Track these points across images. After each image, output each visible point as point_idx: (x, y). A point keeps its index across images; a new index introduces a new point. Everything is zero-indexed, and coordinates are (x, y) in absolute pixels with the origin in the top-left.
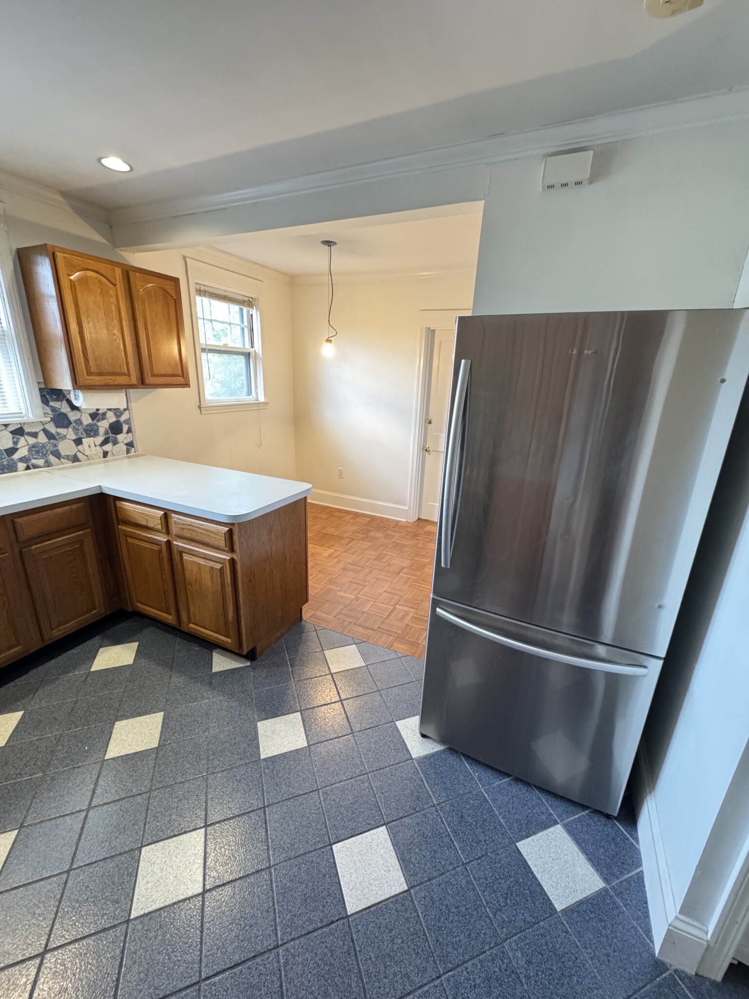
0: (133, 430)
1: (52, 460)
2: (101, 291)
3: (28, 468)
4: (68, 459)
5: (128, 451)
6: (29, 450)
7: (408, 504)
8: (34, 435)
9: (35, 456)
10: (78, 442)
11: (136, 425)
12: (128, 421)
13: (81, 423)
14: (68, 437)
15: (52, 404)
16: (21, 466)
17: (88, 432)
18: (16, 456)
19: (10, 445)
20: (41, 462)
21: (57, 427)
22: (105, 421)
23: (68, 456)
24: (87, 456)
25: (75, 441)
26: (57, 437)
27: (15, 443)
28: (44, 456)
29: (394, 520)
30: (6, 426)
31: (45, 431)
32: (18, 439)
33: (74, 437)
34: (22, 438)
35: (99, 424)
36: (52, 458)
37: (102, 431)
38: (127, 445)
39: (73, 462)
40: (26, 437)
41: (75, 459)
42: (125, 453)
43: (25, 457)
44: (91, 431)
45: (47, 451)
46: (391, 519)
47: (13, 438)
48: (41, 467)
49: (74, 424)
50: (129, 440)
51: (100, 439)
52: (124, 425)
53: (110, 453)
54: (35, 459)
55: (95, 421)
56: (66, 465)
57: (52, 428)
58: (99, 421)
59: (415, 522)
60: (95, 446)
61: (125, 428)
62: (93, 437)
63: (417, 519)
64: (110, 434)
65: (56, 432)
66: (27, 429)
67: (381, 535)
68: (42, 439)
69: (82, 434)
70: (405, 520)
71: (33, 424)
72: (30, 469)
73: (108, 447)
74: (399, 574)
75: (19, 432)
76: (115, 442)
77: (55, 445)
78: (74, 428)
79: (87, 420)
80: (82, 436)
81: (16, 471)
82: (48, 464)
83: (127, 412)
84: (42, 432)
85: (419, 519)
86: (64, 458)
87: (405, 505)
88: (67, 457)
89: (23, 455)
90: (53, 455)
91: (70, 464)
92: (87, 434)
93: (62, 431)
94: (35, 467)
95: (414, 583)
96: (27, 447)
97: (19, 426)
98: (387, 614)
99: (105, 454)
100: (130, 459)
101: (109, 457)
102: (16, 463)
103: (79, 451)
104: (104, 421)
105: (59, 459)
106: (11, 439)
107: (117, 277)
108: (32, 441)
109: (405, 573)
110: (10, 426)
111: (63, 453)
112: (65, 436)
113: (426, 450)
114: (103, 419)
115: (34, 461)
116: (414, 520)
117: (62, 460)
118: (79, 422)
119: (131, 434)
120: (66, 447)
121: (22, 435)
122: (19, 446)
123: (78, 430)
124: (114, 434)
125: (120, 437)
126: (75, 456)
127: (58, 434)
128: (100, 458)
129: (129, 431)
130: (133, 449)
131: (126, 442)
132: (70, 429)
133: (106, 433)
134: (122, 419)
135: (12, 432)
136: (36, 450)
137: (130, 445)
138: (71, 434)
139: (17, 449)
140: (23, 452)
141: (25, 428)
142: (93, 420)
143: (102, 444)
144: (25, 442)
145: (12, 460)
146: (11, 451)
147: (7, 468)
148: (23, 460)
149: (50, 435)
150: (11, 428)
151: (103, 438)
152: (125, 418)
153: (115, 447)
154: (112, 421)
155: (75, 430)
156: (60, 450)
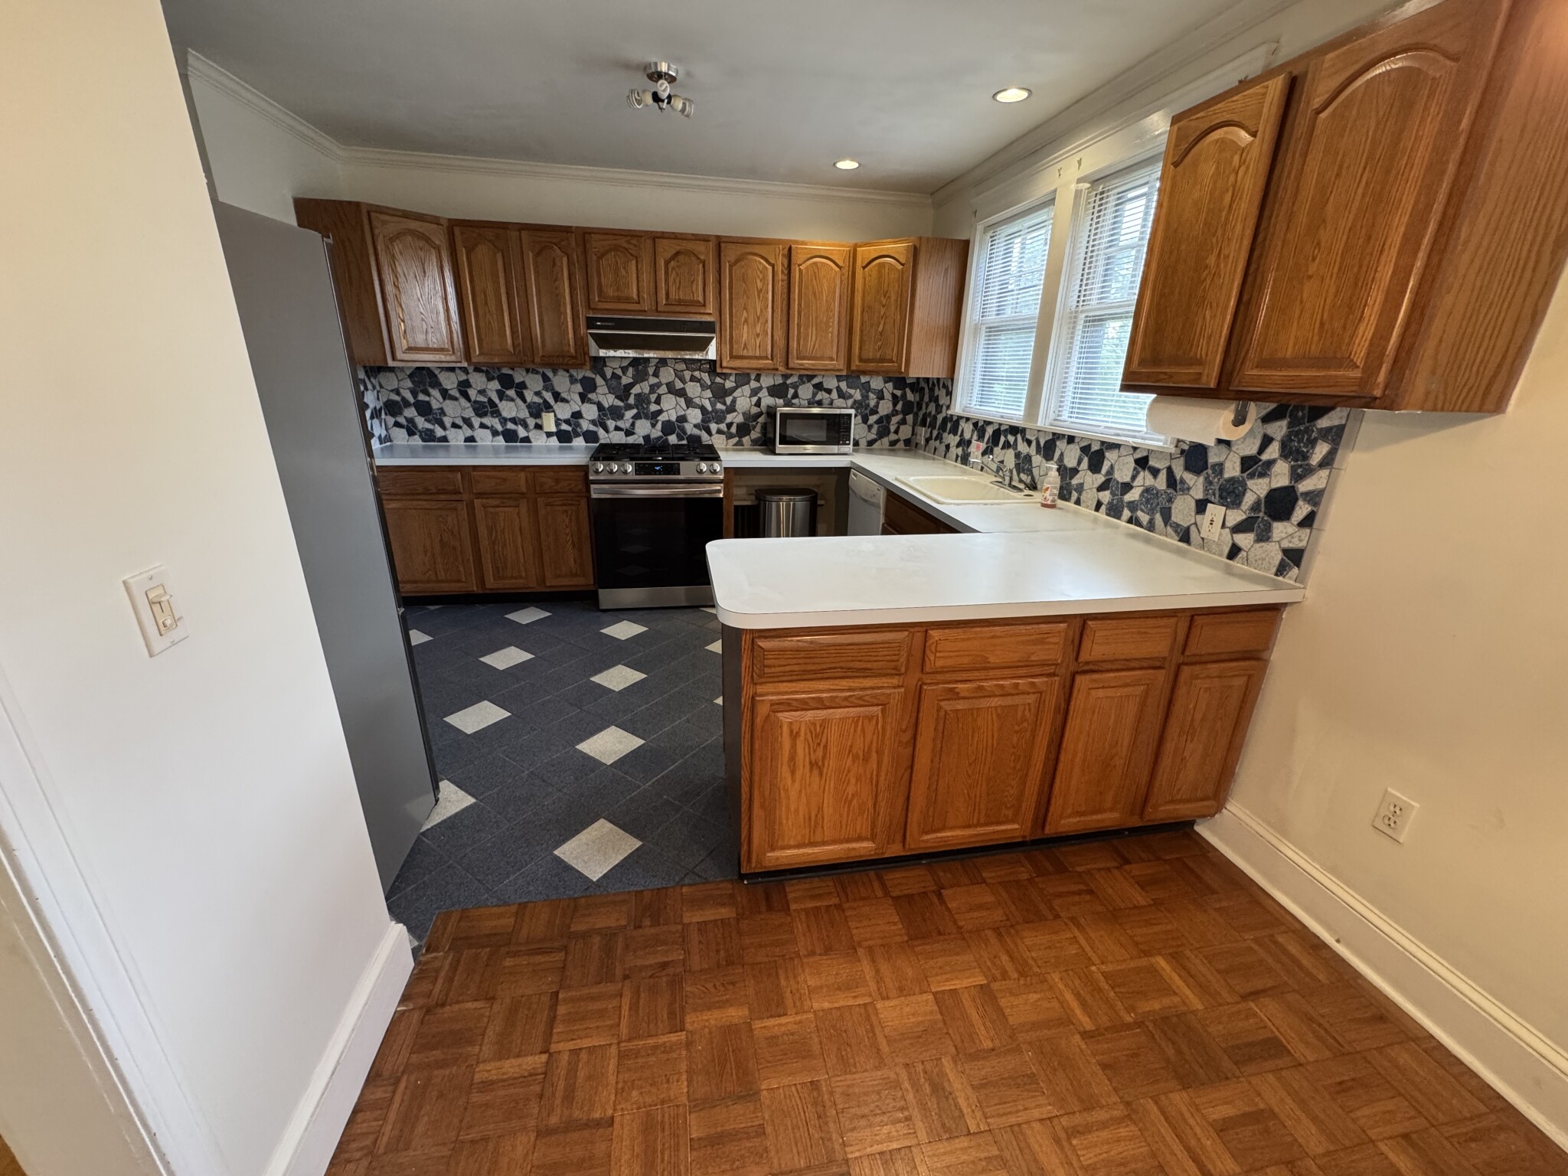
0: (1315, 525)
1: (1157, 522)
3: (1130, 521)
4: (1176, 531)
5: (1281, 570)
6: (1142, 495)
8: (1155, 472)
9: (1143, 507)
10: (1201, 506)
11: (1336, 515)
12: (1315, 497)
13: (1221, 472)
14: (1191, 492)
16: (1126, 514)
17: (1224, 494)
18: (1128, 497)
19: (1127, 479)
20: (1144, 518)
21: (1187, 468)
22: (1266, 480)
23: (1178, 525)
24: (1203, 539)
25: (1198, 502)
26: (1178, 487)
27: (1134, 478)
28: (1151, 512)
30: (1135, 449)
31: (1169, 471)
32: (1138, 473)
33: (1200, 496)
34: (1142, 473)
35: (1250, 483)
36: (1158, 518)
37: (1249, 499)
38: (1286, 552)
39: (1180, 540)
40: (1147, 472)
41: (1185, 537)
42: (1274, 570)
43: (1133, 502)
44: (1230, 494)
45: (1158, 504)
47: (1135, 469)
48: (1142, 527)
49: (1210, 471)
50: (1296, 544)
51: (1236, 516)
52: (1300, 503)
53: (1243, 554)
54: (1142, 511)
55: (1245, 475)
56: (1169, 540)
57: (1179, 472)
58: (1252, 476)
60: (1223, 526)
61: (1302, 510)
62: (1228, 507)
64: (1261, 514)
65: (1181, 478)
66: (1151, 463)
68: (1161, 483)
69: (1214, 494)
71: (1160, 453)
72: (1132, 523)
73: (1245, 540)
75: (1142, 463)
76: (1264, 537)
77: (1170, 500)
78: (1207, 480)
79: (1232, 470)
80: (1213, 499)
81: (1119, 518)
82: (1151, 527)
83: (1324, 473)
84: (1165, 471)
86: (1171, 526)
88: (1176, 527)
89: (1133, 499)
90: (1162, 514)
91: (1175, 542)
92: (1221, 497)
93: (1189, 478)
94: (1139, 524)
96: (1142, 488)
97: (1145, 454)
99: (1234, 552)
101: (1236, 564)
102: (1123, 508)
103: (1195, 524)
104: (1260, 481)
105: (1166, 525)
106: (1132, 470)
108: (1149, 481)
110: (1138, 451)
111: (1173, 519)
112: (1189, 489)
114: (1262, 475)
115: (1139, 514)
117: (1169, 528)
118: (1219, 468)
119: (1308, 531)
120: (1182, 509)
121: (1144, 469)
122: (1135, 484)
123: (1211, 483)
124: (1270, 516)
125: (1280, 529)
126: (1188, 529)
127: (1182, 481)
128: (1220, 555)
129: (1308, 522)
130: (1295, 570)
131: (1286, 544)
132: (1201, 479)
133: (1255, 507)
134: (1304, 486)
135: (1136, 461)
136: (1147, 496)
137: (1294, 557)
138: (1197, 485)
139: (1132, 488)
140: (1133, 495)
141: (1150, 459)
142: (1243, 471)
143: (1238, 529)
144: (1145, 479)
145: (1122, 501)
146: (1127, 487)
147: (1114, 511)
148: (1133, 507)
149: (1172, 482)
150: (1138, 455)
151: (1244, 517)
152: (1311, 488)
153: (1258, 545)
154: (1279, 485)
155: (1208, 482)
156: (1173, 511)
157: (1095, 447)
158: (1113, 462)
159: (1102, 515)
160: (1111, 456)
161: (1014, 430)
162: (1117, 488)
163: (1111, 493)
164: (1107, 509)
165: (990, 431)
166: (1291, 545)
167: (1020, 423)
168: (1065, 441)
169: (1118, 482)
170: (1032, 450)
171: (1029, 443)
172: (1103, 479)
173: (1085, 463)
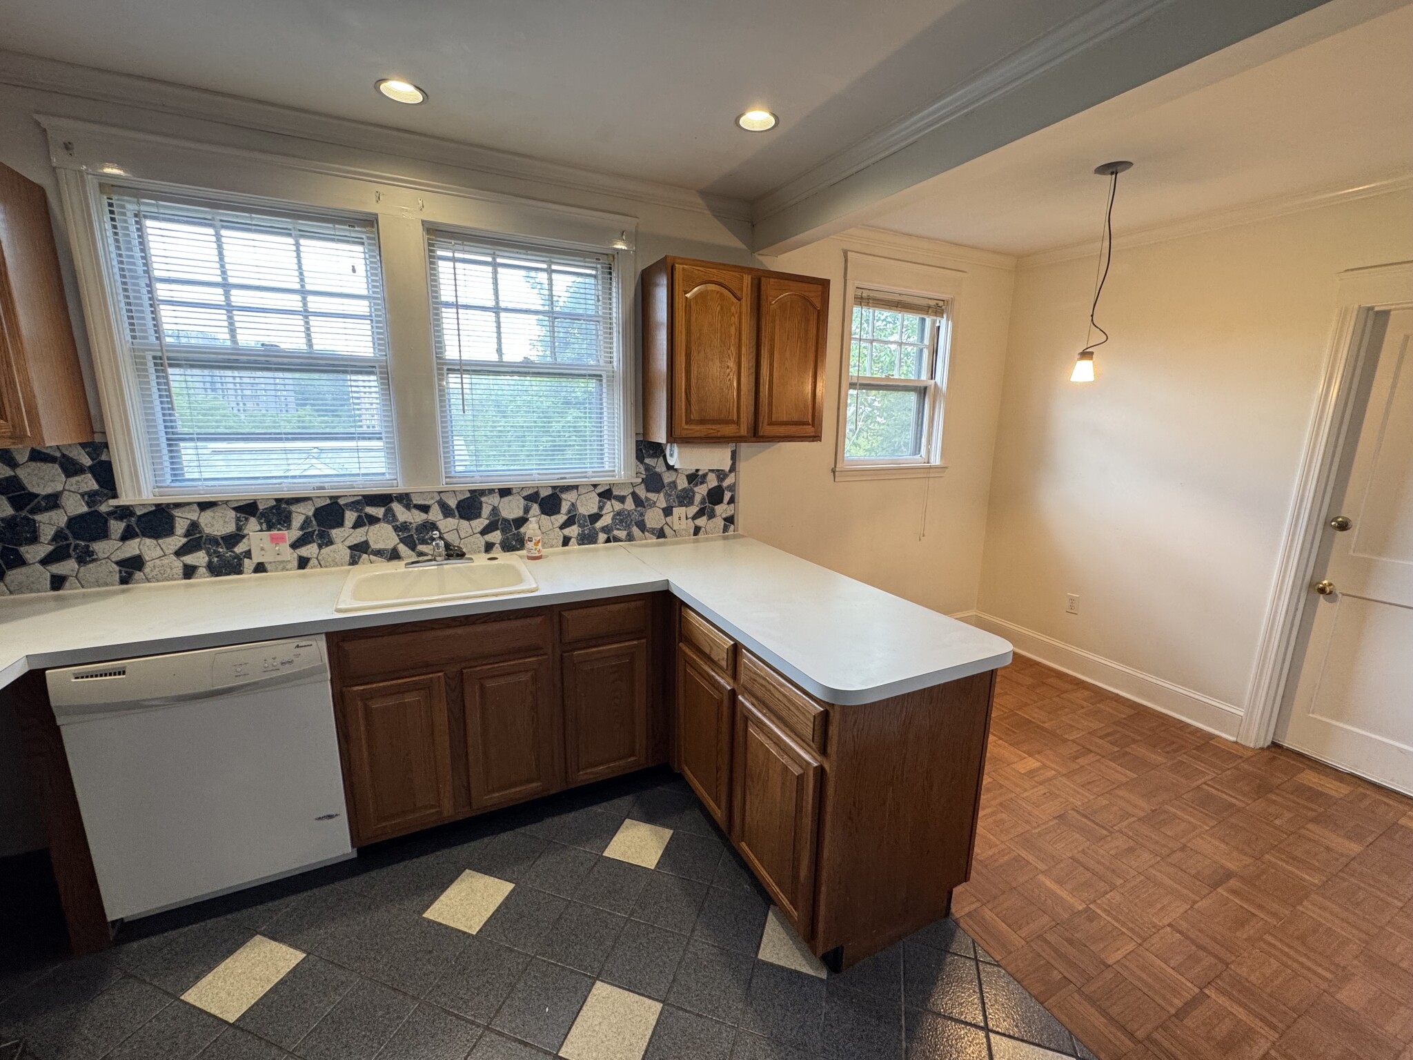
0: (736, 501)
1: (635, 533)
2: (722, 308)
3: (608, 541)
4: (653, 534)
5: (725, 529)
6: (614, 518)
7: (1246, 702)
8: (622, 499)
9: (618, 527)
10: (668, 512)
11: (742, 494)
12: (732, 488)
13: (676, 487)
14: (657, 505)
15: (647, 461)
16: (602, 537)
17: (681, 499)
18: (599, 525)
19: (595, 510)
20: (622, 534)
21: (648, 490)
22: (704, 486)
23: (654, 529)
24: (675, 531)
25: (664, 510)
26: (646, 504)
27: (601, 508)
28: (628, 527)
29: (1198, 730)
30: (595, 486)
31: (634, 494)
32: (605, 503)
33: (664, 505)
34: (609, 503)
35: (696, 489)
36: (635, 530)
37: (698, 498)
38: (725, 519)
39: (658, 538)
40: (613, 501)
41: (661, 534)
42: (722, 531)
43: (607, 526)
44: (685, 498)
45: (632, 520)
46: (1188, 725)
47: (600, 501)
48: (622, 541)
49: (667, 488)
50: (729, 514)
51: (693, 510)
52: (726, 492)
53: (702, 530)
54: (618, 529)
55: (692, 485)
56: (650, 541)
57: (642, 492)
58: (696, 485)
59: (1262, 749)
60: (687, 518)
61: (727, 496)
62: (687, 506)
63: (1268, 743)
64: (707, 504)
65: (646, 497)
66: (616, 492)
67: (1161, 759)
68: (629, 504)
69: (674, 501)
70: (1233, 739)
71: (621, 484)
72: (610, 542)
73: (701, 522)
74: (1215, 886)
75: (606, 495)
76: (712, 515)
77: (642, 515)
78: (666, 494)
79: (682, 483)
80: (674, 504)
81: (595, 542)
82: (630, 538)
83: (732, 475)
84: (630, 496)
85: (1275, 745)
86: (648, 532)
87: (1238, 704)
88: (652, 531)
89: (606, 524)
90: (637, 526)
91: (655, 540)
92: (680, 502)
93: (652, 496)
94: (617, 539)
95: (1268, 938)
96: (612, 513)
97: (608, 487)
98: (1178, 1003)
99: (697, 530)
100: (726, 541)
101: (701, 535)
102: (597, 534)
103: (667, 523)
104: (702, 486)
105: (643, 532)
106: (597, 503)
107: (745, 289)
108: (618, 506)
109: (1234, 892)
110: (599, 487)
111: (648, 526)
112: (655, 503)
113: (1322, 591)
114: (702, 483)
115: (616, 532)
116: (1261, 744)
117: (646, 533)
118: (673, 484)
119: (733, 505)
120: (654, 518)
121: (610, 499)
122: (603, 512)
123: (670, 495)
124: (712, 504)
125: (719, 509)
126: (662, 529)
127: (648, 499)
128: (689, 536)
129: (732, 501)
130: (732, 526)
131: (725, 515)
132: (662, 495)
133: (703, 502)
134: (726, 484)
135: (600, 495)
136: (621, 519)
137: (730, 520)
138: (661, 500)
139: (602, 516)
140: (606, 520)
141: (613, 490)
142: (689, 483)
143: (694, 518)
144: (611, 507)
145: (594, 529)
146: (595, 517)
147: (588, 538)
148: (605, 529)
149: (638, 501)
150: (600, 490)
151: (698, 509)
152: (729, 483)
153: (710, 521)
154: (713, 486)
155: (667, 495)
156: (646, 521)
157: (544, 493)
158: (574, 501)
159: (573, 546)
160: (567, 499)
161: (383, 500)
162: (585, 521)
163: (579, 526)
164: (577, 540)
165: (300, 515)
166: (728, 515)
167: (401, 488)
168: (497, 495)
169: (584, 516)
170: (435, 515)
171: (425, 509)
172: (565, 517)
173: (535, 509)
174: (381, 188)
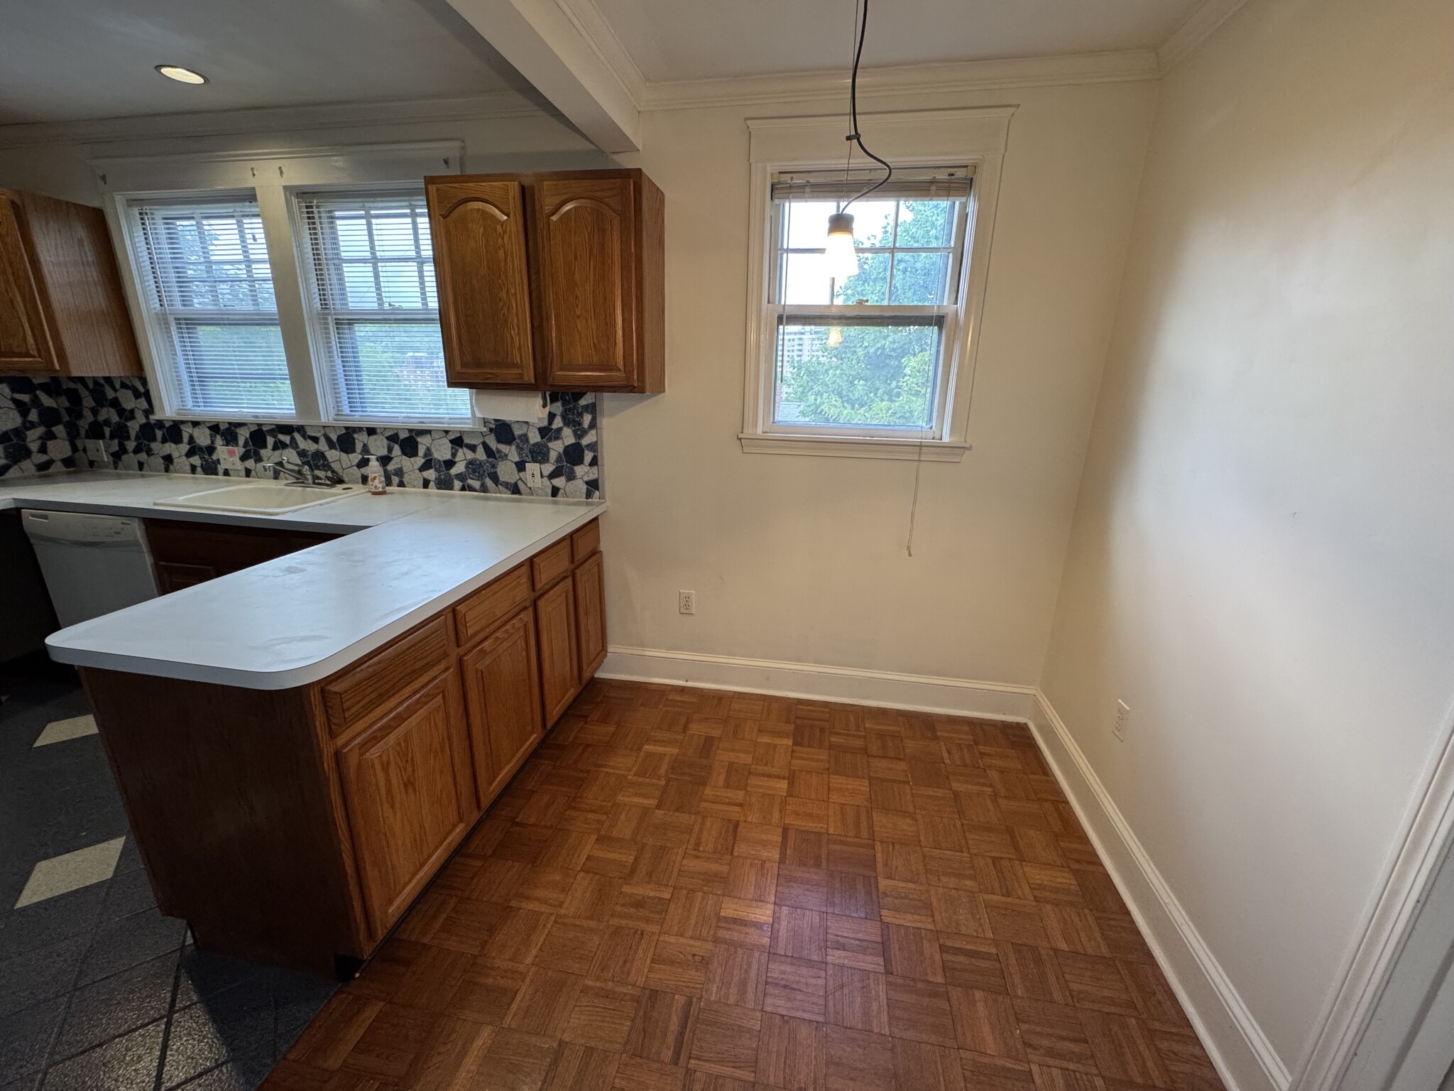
0: (599, 463)
1: (488, 485)
2: (485, 230)
3: (463, 489)
4: (507, 488)
5: (589, 495)
6: (467, 467)
8: (473, 448)
9: (471, 476)
10: (521, 466)
11: (606, 455)
12: (593, 447)
13: (527, 440)
14: (509, 457)
16: (457, 484)
17: (535, 455)
18: (454, 471)
19: (448, 456)
20: (477, 484)
21: (499, 441)
22: (560, 442)
23: (507, 483)
24: (530, 488)
25: (517, 464)
26: (497, 456)
27: (454, 455)
28: (480, 478)
30: (447, 432)
31: (484, 444)
32: (457, 451)
33: (517, 459)
34: (460, 450)
35: (550, 445)
36: (489, 482)
37: (553, 456)
38: (588, 484)
39: (513, 493)
40: (465, 449)
41: (515, 490)
42: (585, 496)
43: (461, 474)
44: (539, 454)
45: (484, 471)
47: (452, 448)
48: (476, 491)
49: (519, 441)
50: (592, 477)
51: (548, 468)
52: (586, 452)
53: (561, 491)
54: (472, 479)
55: (545, 440)
56: (504, 496)
57: (493, 444)
58: (550, 440)
60: (542, 476)
61: (588, 456)
62: (540, 463)
64: (565, 463)
65: (497, 448)
66: (466, 441)
68: (481, 455)
69: (527, 456)
71: (471, 433)
72: (465, 490)
73: (560, 482)
75: (458, 442)
76: (571, 477)
77: (494, 466)
78: (518, 446)
79: (535, 438)
80: (527, 459)
81: (451, 488)
82: (484, 489)
83: (593, 432)
84: (481, 446)
86: (502, 485)
88: (506, 485)
89: (459, 472)
90: (491, 478)
91: (509, 495)
92: (533, 457)
93: (504, 448)
94: (471, 489)
96: (465, 462)
97: (458, 435)
99: (555, 491)
101: (560, 497)
102: (452, 480)
103: (520, 479)
104: (556, 442)
105: (497, 485)
106: (450, 449)
108: (470, 455)
110: (450, 433)
111: (501, 479)
112: (506, 455)
114: (557, 438)
115: (470, 481)
117: (500, 487)
118: (525, 438)
119: (596, 467)
120: (506, 471)
121: (461, 447)
122: (457, 459)
123: (522, 449)
124: (570, 463)
125: (580, 470)
126: (516, 484)
127: (499, 451)
128: (547, 496)
129: (594, 462)
130: (597, 492)
131: (586, 479)
132: (513, 447)
133: (559, 459)
134: (585, 441)
135: (451, 441)
136: (473, 466)
137: (593, 485)
138: (512, 453)
139: (455, 463)
140: (459, 468)
141: (464, 438)
142: (542, 438)
143: (552, 476)
144: (463, 455)
145: (449, 475)
146: (450, 464)
147: (445, 484)
148: (460, 477)
149: (489, 452)
150: (452, 437)
151: (554, 467)
152: (589, 442)
153: (570, 483)
154: (569, 443)
155: (519, 449)
156: (499, 474)
157: (403, 435)
158: (429, 445)
159: (432, 490)
160: (423, 442)
161: (287, 429)
162: (440, 466)
163: (435, 470)
164: (436, 484)
165: (243, 434)
166: (590, 478)
167: (296, 422)
168: (365, 433)
169: (439, 461)
170: (323, 446)
171: (315, 440)
172: (423, 461)
173: (397, 450)
174: (253, 164)
